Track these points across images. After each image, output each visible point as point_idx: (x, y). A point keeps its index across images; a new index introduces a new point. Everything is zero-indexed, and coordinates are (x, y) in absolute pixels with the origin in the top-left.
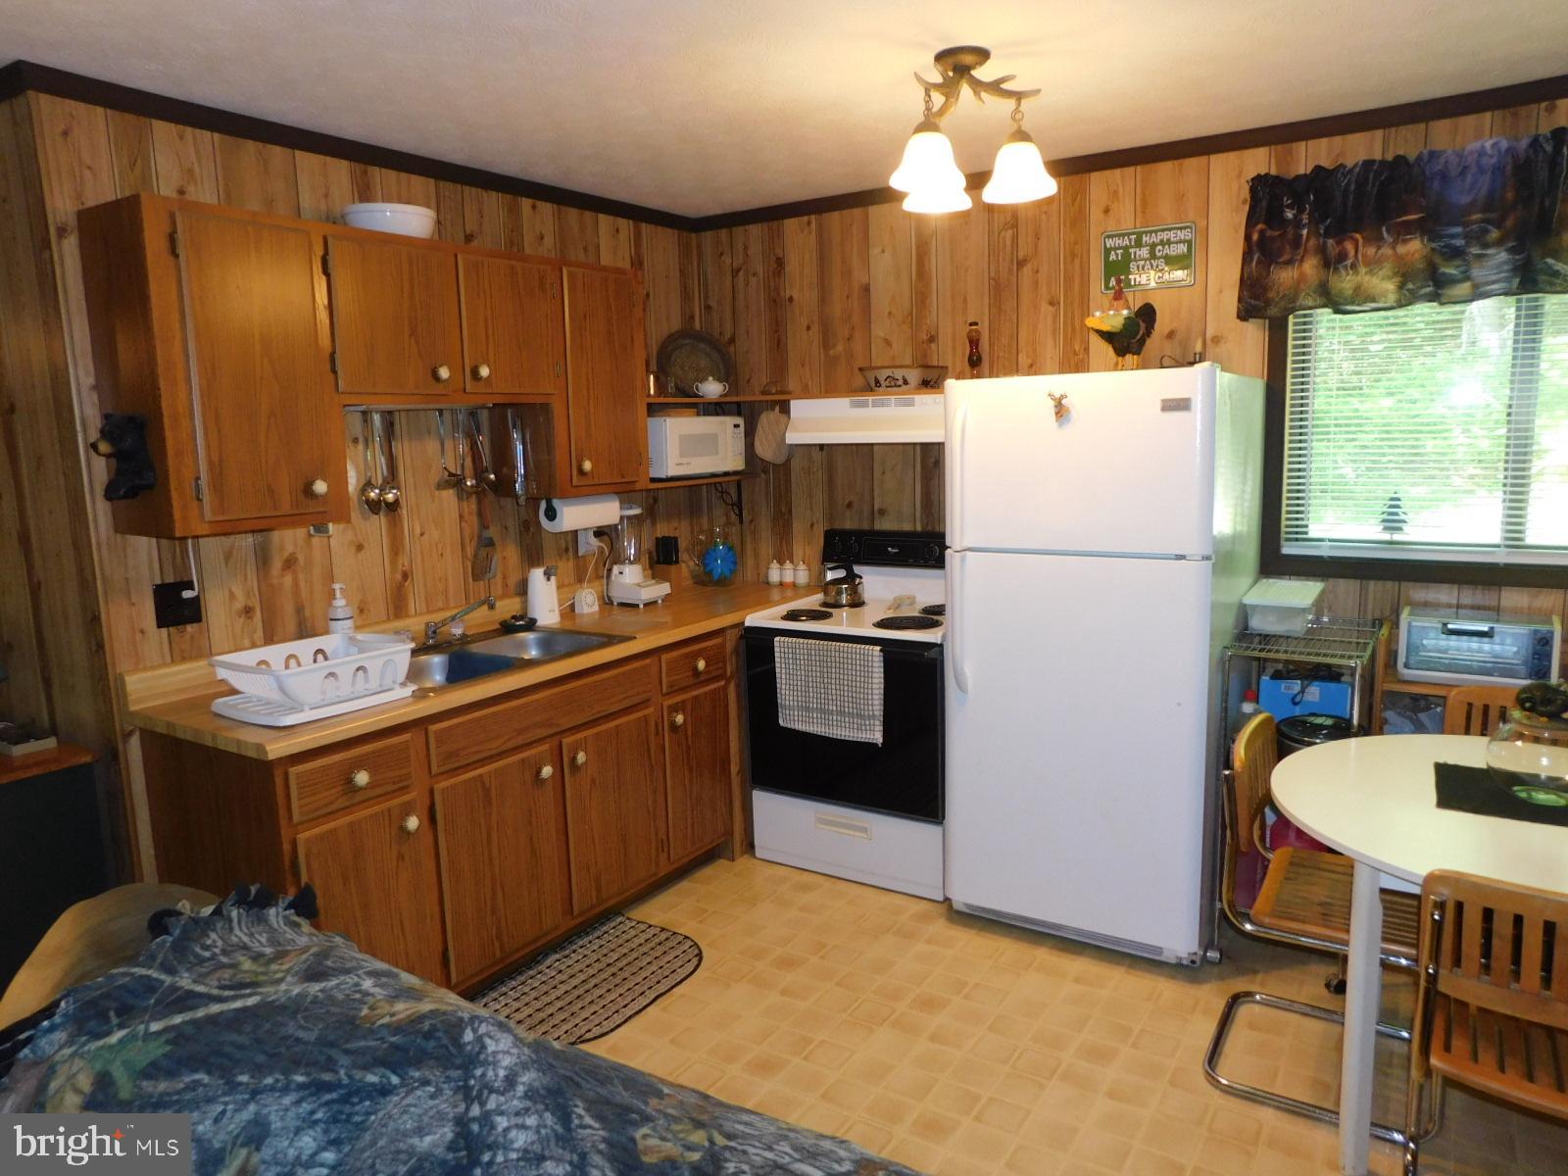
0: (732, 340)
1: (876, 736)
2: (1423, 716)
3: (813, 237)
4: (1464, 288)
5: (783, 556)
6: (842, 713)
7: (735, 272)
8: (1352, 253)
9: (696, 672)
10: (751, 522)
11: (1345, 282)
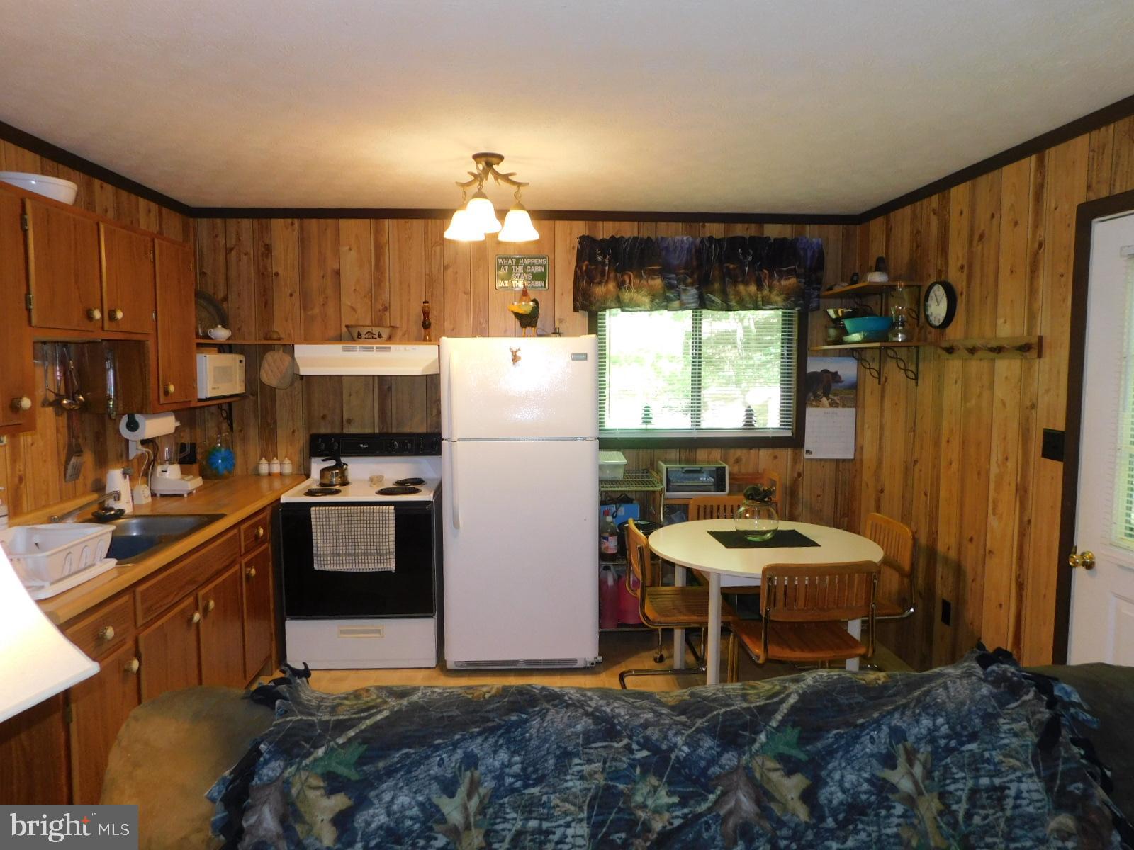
0: (225, 299)
1: (392, 566)
2: (673, 516)
3: (296, 233)
4: (676, 304)
5: (269, 454)
6: (364, 554)
7: (228, 251)
8: (628, 282)
9: (257, 536)
10: (241, 431)
11: (626, 296)
